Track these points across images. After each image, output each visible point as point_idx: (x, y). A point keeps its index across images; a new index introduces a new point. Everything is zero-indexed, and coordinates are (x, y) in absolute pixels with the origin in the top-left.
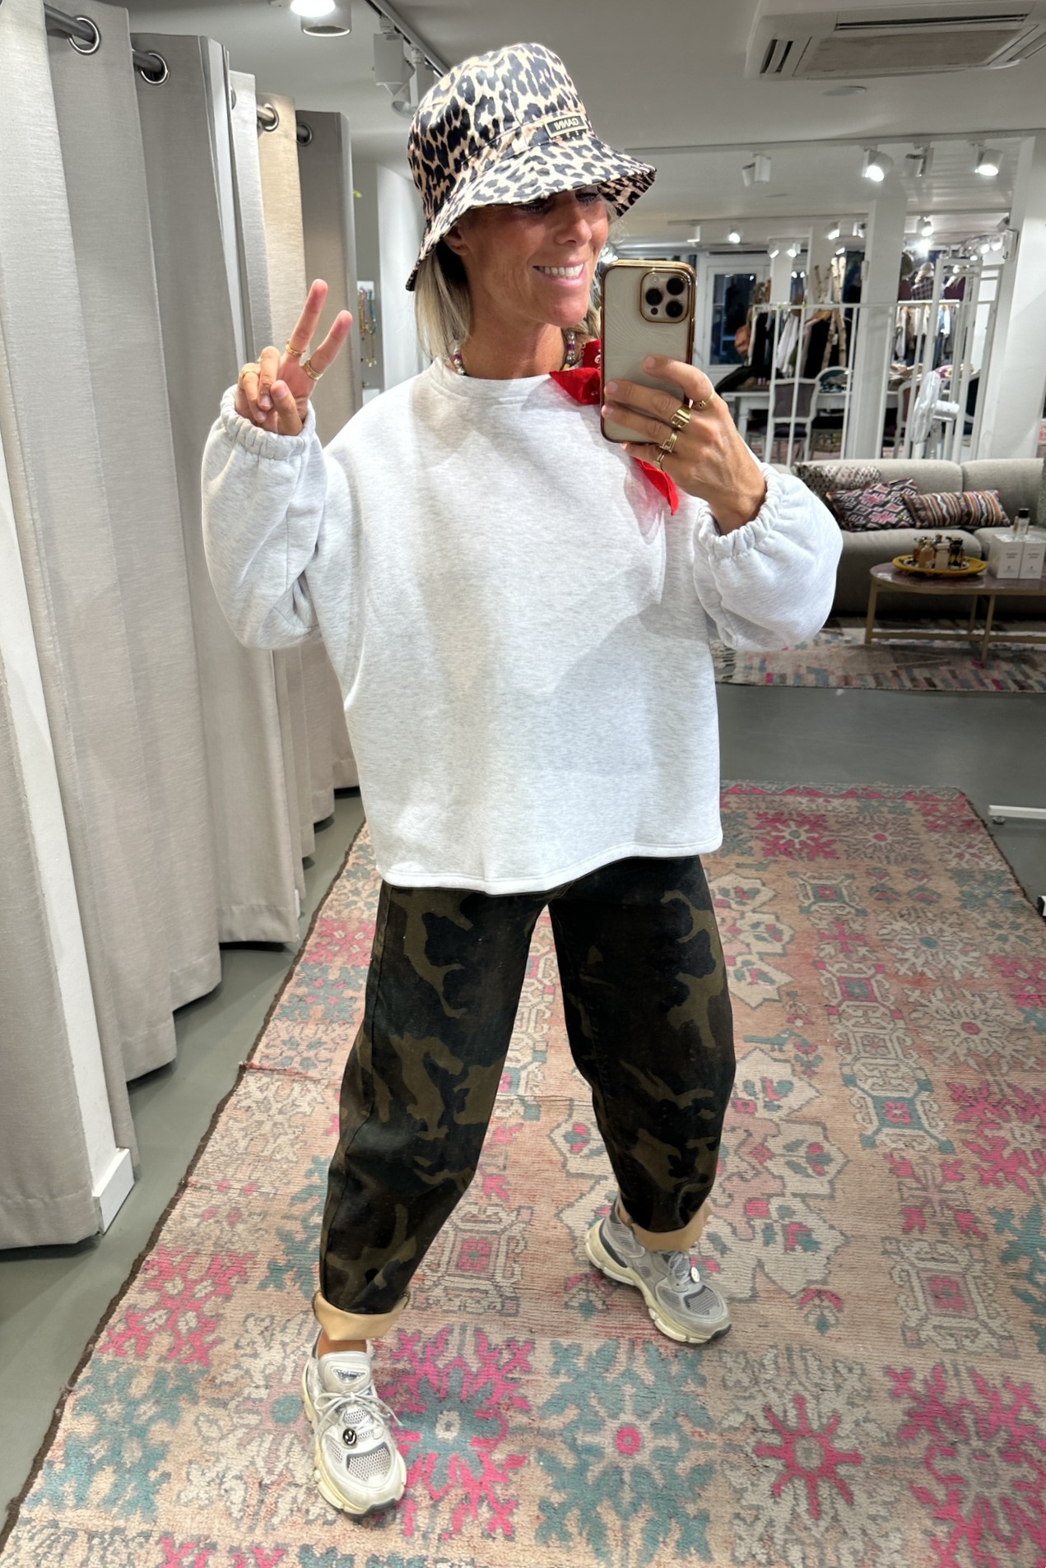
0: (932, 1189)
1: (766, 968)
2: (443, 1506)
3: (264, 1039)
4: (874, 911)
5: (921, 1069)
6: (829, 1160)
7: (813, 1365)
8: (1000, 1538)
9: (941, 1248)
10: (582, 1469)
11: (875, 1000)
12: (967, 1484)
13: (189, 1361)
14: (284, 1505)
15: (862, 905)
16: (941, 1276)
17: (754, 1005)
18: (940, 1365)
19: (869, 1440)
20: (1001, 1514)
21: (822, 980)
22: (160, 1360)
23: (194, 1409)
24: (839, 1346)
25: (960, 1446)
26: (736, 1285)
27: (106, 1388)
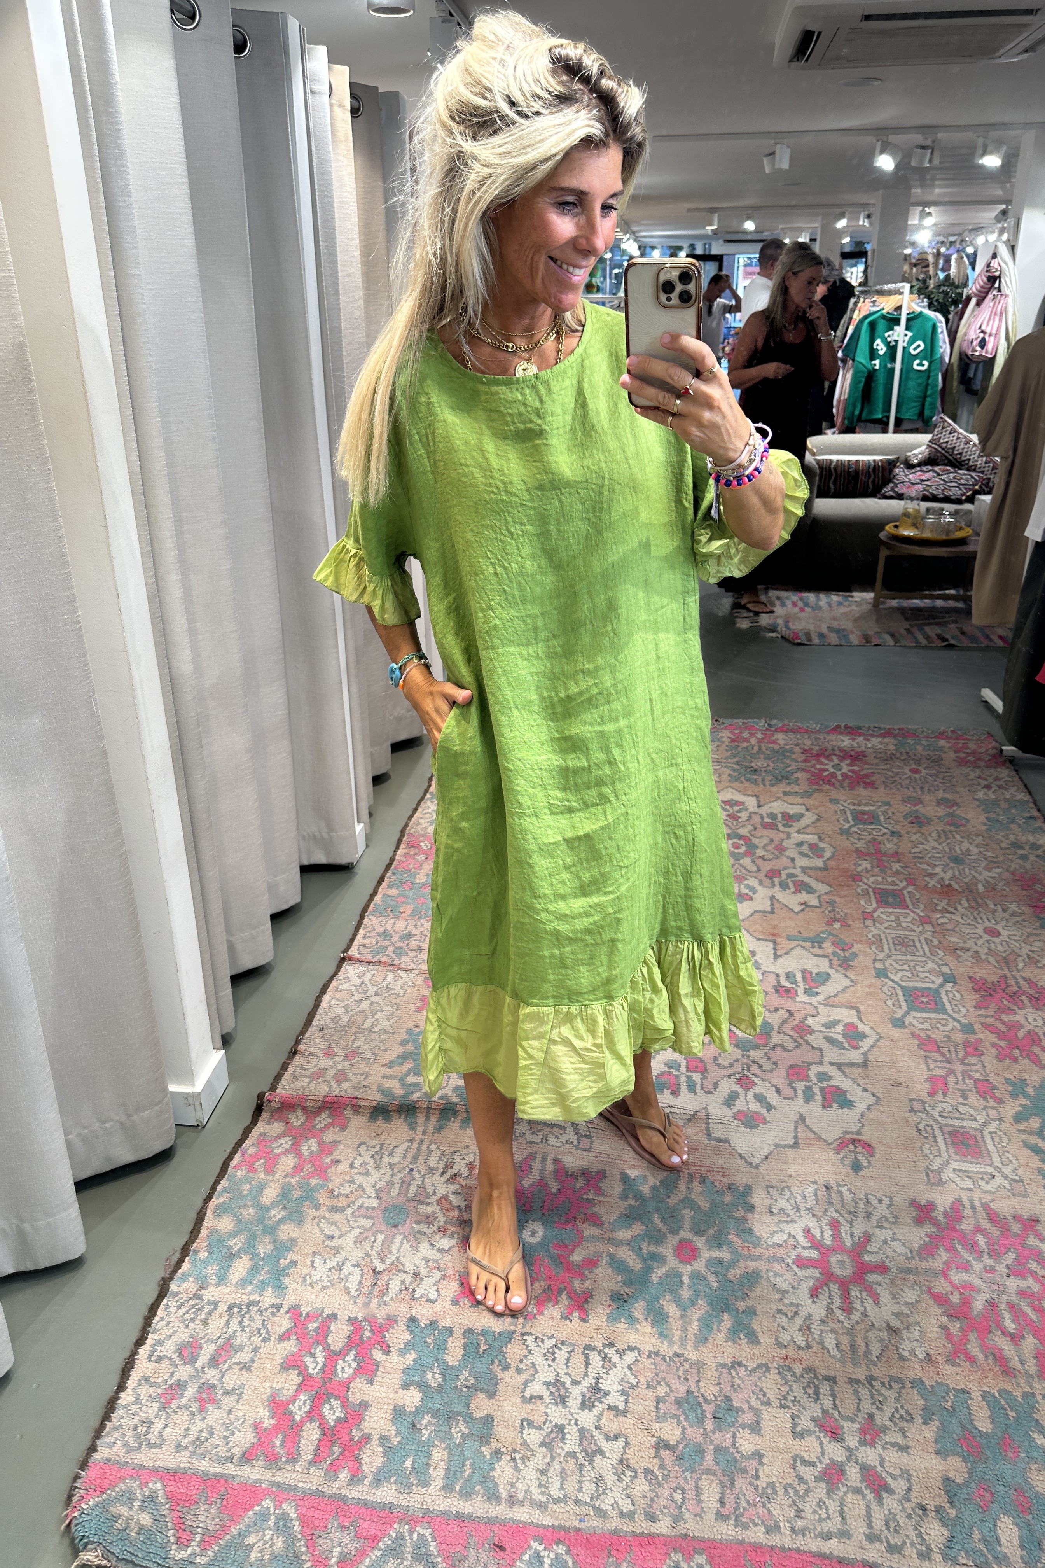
0: (955, 1061)
1: (806, 879)
3: (361, 932)
4: (908, 833)
5: (946, 964)
6: (863, 1036)
7: (848, 1196)
8: (1005, 1333)
9: (961, 1108)
10: (648, 1270)
11: (907, 907)
12: (979, 1291)
13: (311, 1176)
14: (395, 1286)
15: (897, 828)
16: (962, 1130)
17: (797, 909)
18: (959, 1201)
19: (895, 1255)
20: (1007, 1315)
21: (859, 891)
22: (286, 1176)
23: (315, 1213)
24: (871, 1183)
25: (974, 1263)
26: (780, 1135)
27: (241, 1197)
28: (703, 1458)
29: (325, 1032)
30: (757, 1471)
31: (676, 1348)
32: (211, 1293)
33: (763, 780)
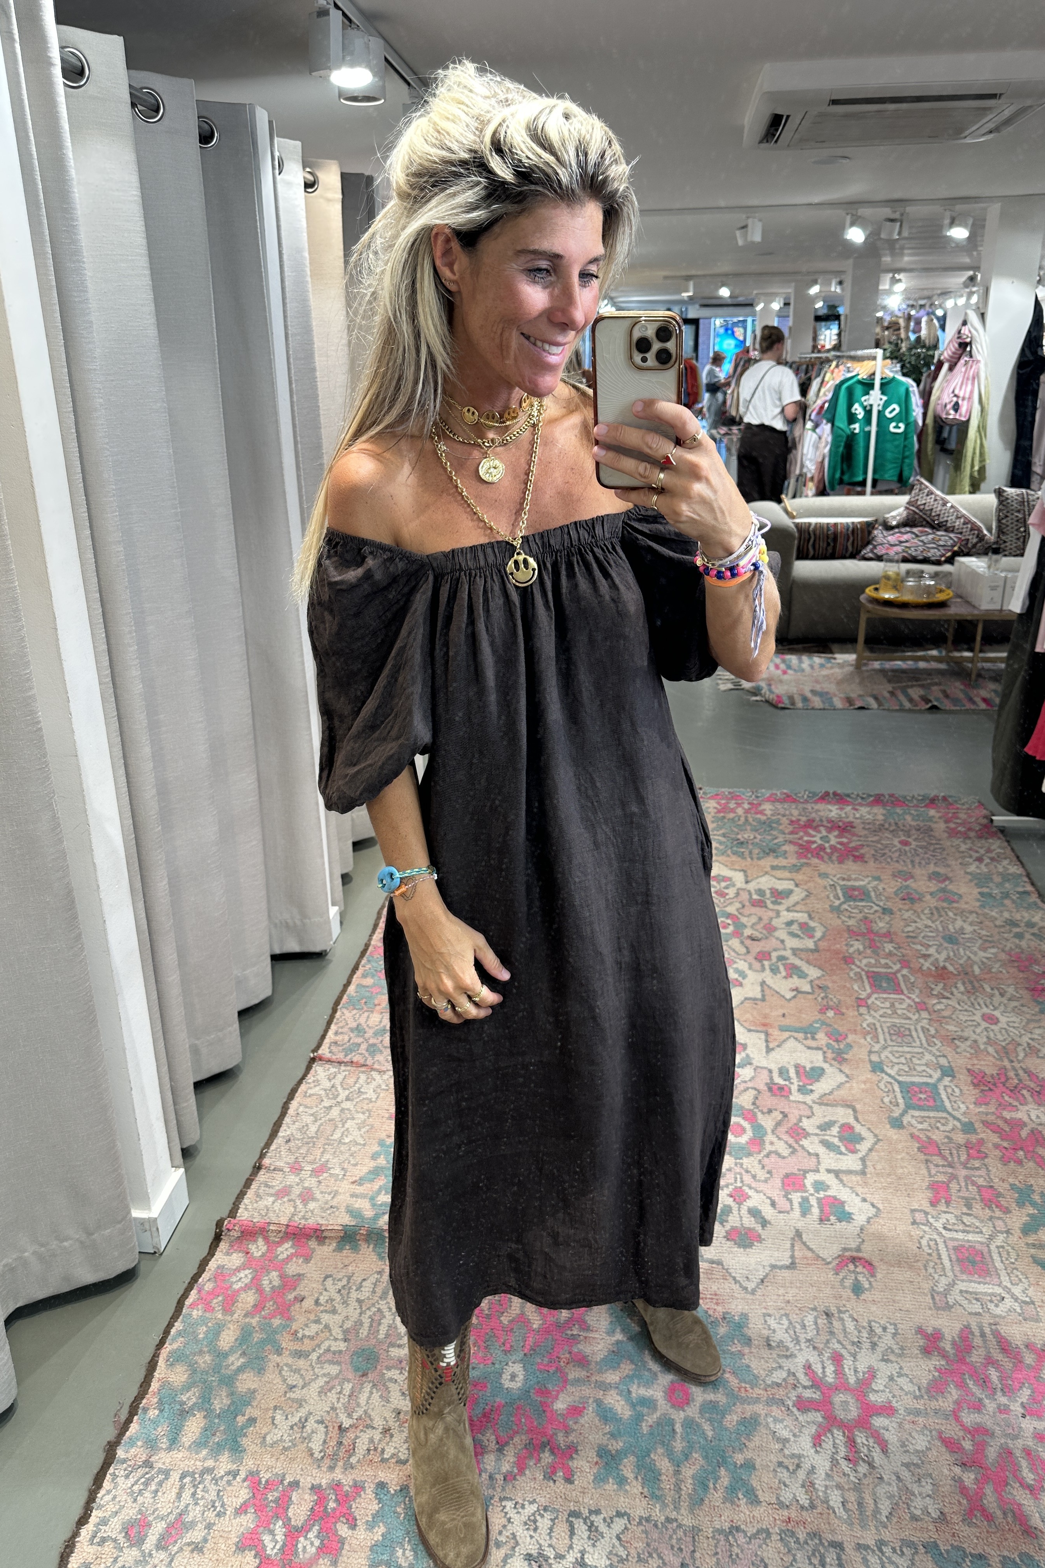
0: (958, 1165)
1: (797, 962)
2: (508, 1450)
3: (333, 1027)
4: (900, 910)
5: (944, 1056)
6: (860, 1139)
7: (850, 1325)
8: (1024, 1486)
9: (968, 1220)
10: (638, 1418)
11: (902, 993)
12: (992, 1435)
13: (272, 1316)
14: (362, 1445)
15: (889, 905)
16: (967, 1245)
17: (788, 997)
18: (967, 1327)
19: (902, 1393)
20: (1024, 1464)
21: (852, 974)
22: (246, 1316)
23: (278, 1359)
24: (874, 1308)
25: (987, 1401)
26: (776, 1254)
27: (197, 1341)
31: (669, 1512)
32: (162, 1459)
33: (751, 853)
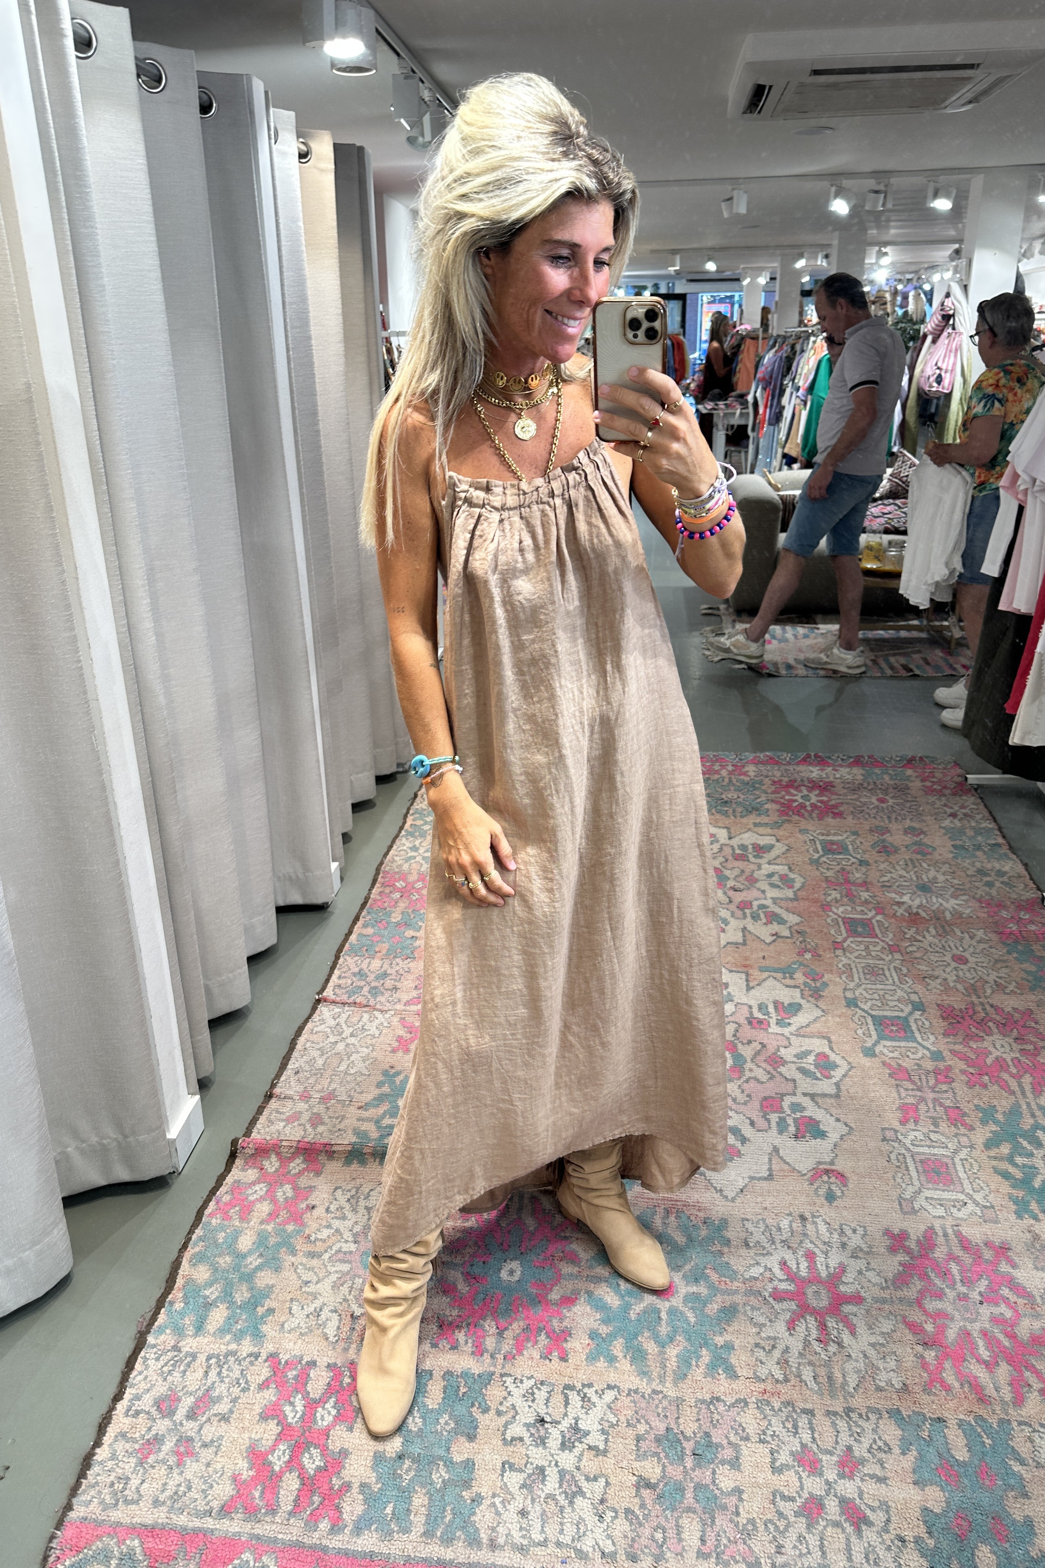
0: (926, 1089)
1: (778, 910)
2: (508, 1334)
3: (337, 972)
4: (876, 862)
5: (915, 993)
6: (835, 1066)
7: (823, 1228)
8: (979, 1360)
9: (933, 1136)
10: (626, 1308)
11: (877, 936)
12: (952, 1319)
13: (286, 1222)
15: (866, 857)
16: (933, 1158)
17: (768, 941)
19: (870, 1285)
20: (981, 1343)
21: (829, 920)
22: (261, 1223)
23: (293, 1259)
24: (845, 1213)
25: (947, 1291)
26: (755, 1167)
27: (217, 1245)
28: (683, 1496)
29: (301, 1075)
30: (737, 1507)
31: (655, 1385)
32: (189, 1344)
33: (734, 811)
